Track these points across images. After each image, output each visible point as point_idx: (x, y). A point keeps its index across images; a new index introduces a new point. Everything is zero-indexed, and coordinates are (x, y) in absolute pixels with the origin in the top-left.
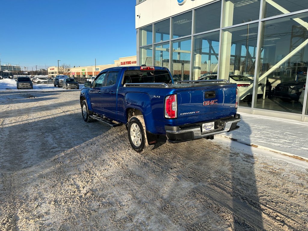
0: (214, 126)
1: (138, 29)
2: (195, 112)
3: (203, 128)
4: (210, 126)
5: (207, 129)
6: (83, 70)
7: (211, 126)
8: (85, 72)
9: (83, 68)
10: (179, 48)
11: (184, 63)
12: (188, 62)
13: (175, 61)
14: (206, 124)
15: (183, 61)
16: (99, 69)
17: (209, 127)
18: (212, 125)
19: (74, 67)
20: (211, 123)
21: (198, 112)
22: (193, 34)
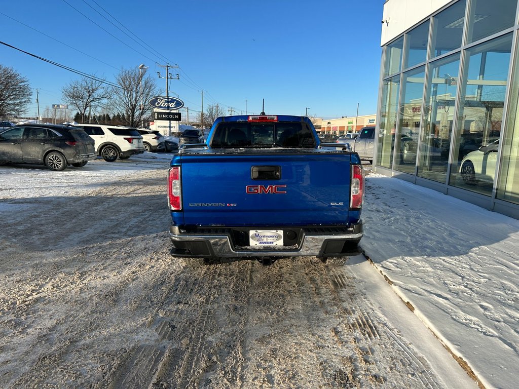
0: (284, 239)
1: (385, 47)
2: (226, 205)
3: (252, 238)
4: (272, 236)
5: (264, 243)
6: (349, 123)
7: (274, 238)
8: (353, 126)
9: (350, 120)
10: (481, 76)
11: (492, 108)
12: (501, 105)
13: (470, 104)
14: (259, 231)
15: (488, 102)
16: (374, 120)
17: (269, 240)
18: (278, 237)
19: (343, 117)
20: (275, 231)
21: (232, 205)
22: (464, 45)
